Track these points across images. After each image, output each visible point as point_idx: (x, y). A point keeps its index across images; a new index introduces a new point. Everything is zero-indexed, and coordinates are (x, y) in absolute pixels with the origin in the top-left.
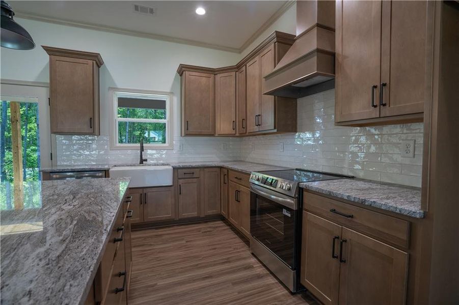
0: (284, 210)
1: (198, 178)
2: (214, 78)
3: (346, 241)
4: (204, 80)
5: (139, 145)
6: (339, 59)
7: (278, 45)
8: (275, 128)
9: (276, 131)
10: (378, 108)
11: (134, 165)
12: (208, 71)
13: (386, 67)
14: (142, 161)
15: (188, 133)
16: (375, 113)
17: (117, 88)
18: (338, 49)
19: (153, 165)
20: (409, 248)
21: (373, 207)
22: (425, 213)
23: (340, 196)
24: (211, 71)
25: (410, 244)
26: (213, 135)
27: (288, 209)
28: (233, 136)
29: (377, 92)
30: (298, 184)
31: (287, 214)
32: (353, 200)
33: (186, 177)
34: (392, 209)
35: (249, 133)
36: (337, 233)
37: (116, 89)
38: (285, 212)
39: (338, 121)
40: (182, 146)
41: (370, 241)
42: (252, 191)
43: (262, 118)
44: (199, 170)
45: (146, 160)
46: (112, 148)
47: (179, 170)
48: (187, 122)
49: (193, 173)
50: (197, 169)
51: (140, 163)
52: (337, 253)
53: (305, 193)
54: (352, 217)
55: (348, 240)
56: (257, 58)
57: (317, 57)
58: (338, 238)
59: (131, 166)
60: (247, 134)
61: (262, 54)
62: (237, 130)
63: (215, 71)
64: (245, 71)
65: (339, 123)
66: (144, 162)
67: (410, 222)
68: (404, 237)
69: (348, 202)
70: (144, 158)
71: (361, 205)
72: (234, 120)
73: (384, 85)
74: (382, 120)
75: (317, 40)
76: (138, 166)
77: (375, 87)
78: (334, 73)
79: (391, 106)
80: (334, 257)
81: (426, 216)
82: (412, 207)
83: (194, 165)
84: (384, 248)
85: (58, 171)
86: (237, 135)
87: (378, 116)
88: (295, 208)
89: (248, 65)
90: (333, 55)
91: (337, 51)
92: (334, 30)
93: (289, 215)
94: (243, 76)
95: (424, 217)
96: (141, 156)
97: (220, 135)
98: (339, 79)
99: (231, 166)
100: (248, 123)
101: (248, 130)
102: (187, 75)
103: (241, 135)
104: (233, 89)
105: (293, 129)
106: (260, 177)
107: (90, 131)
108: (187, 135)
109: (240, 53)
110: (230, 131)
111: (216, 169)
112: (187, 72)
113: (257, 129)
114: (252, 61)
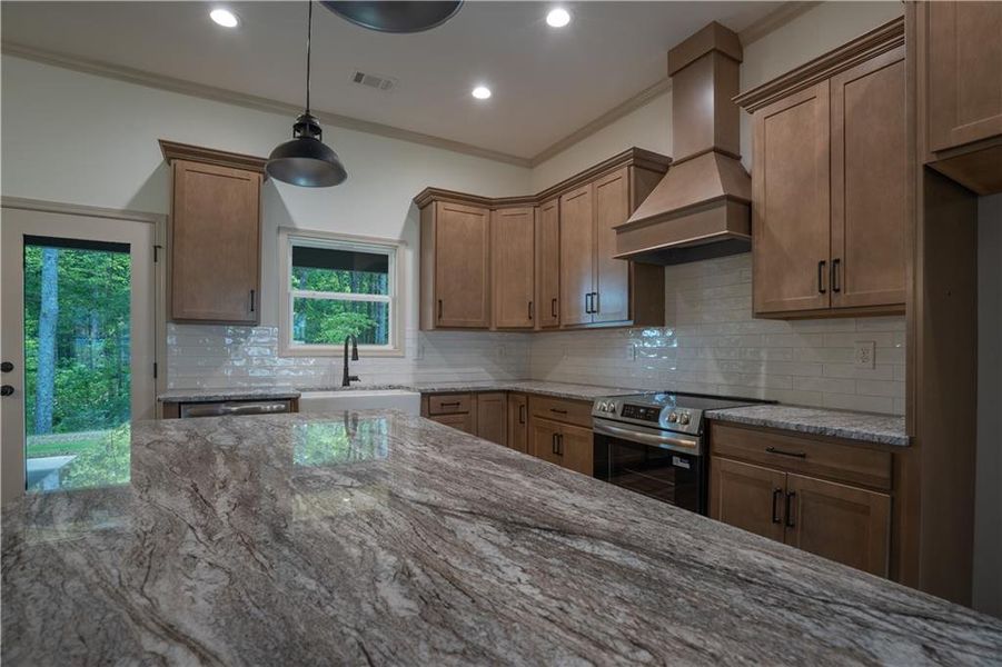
0: (675, 458)
1: (467, 413)
2: (490, 216)
3: (794, 494)
4: (471, 220)
6: (759, 210)
7: (635, 171)
8: (630, 319)
9: (631, 323)
10: (827, 294)
11: (334, 389)
12: (479, 202)
13: (838, 234)
14: (347, 380)
15: (441, 324)
16: (823, 302)
17: (296, 230)
18: (757, 193)
19: (370, 389)
20: (892, 488)
21: (839, 438)
22: (911, 439)
23: (783, 427)
24: (485, 203)
25: (893, 484)
26: (485, 329)
27: (683, 456)
28: (528, 330)
29: (826, 270)
30: (703, 412)
31: (681, 464)
32: (805, 430)
33: (445, 411)
34: (866, 437)
35: (566, 326)
36: (778, 484)
37: (293, 231)
38: (677, 461)
39: (760, 311)
40: (421, 350)
41: (833, 488)
42: (600, 432)
43: (601, 298)
44: (468, 396)
45: (355, 379)
46: (285, 353)
47: (432, 398)
48: (440, 302)
49: (458, 404)
50: (463, 396)
51: (344, 385)
52: (781, 515)
53: (715, 428)
54: (803, 456)
55: (798, 492)
56: (587, 188)
57: (728, 209)
58: (780, 491)
59: (327, 390)
60: (561, 327)
61: (598, 183)
62: (537, 319)
63: (491, 204)
64: (557, 208)
65: (759, 315)
66: (351, 383)
67: (892, 452)
68: (885, 474)
69: (799, 433)
70: (351, 374)
71: (820, 436)
72: (532, 300)
73: (837, 261)
74: (833, 312)
75: (721, 177)
76: (341, 389)
77: (823, 263)
78: (750, 234)
79: (848, 294)
80: (774, 521)
81: (912, 442)
82: (896, 433)
83: (460, 387)
84: (856, 493)
85: (196, 400)
86: (538, 329)
87: (828, 306)
88: (696, 452)
89: (564, 198)
90: (749, 204)
91: (753, 199)
92: (739, 158)
93: (687, 466)
94: (551, 217)
95: (910, 446)
96: (346, 370)
97: (501, 329)
98: (760, 244)
99: (536, 388)
100: (565, 307)
101: (563, 323)
102: (440, 210)
103: (546, 329)
104: (529, 240)
105: (658, 321)
106: (617, 405)
107: (251, 316)
108: (438, 327)
109: (532, 167)
110: (523, 321)
111: (499, 395)
112: (439, 203)
113: (587, 319)
114: (574, 193)
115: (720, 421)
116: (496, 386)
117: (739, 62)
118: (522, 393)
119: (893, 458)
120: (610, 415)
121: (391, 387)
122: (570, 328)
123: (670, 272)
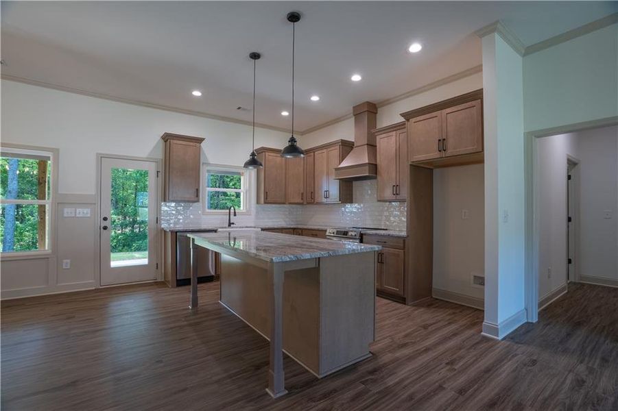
3: (383, 253)
4: (278, 159)
5: (228, 211)
6: (379, 167)
7: (342, 148)
8: (340, 201)
10: (395, 195)
11: (225, 228)
13: (398, 178)
14: (230, 224)
15: (267, 201)
16: (394, 197)
17: (209, 164)
18: (378, 162)
19: (239, 228)
21: (393, 236)
23: (380, 234)
25: (404, 248)
26: (284, 203)
28: (302, 204)
29: (395, 188)
30: (361, 232)
32: (385, 235)
34: (398, 235)
39: (379, 199)
40: (257, 212)
41: (392, 250)
43: (330, 192)
45: (233, 224)
46: (204, 213)
48: (267, 192)
51: (229, 226)
52: (380, 260)
54: (385, 242)
56: (325, 151)
57: (369, 167)
58: (380, 253)
59: (223, 228)
60: (314, 203)
61: (329, 150)
62: (305, 200)
64: (313, 156)
65: (379, 201)
66: (232, 225)
68: (402, 245)
70: (232, 222)
72: (303, 192)
73: (397, 186)
74: (397, 200)
75: (368, 153)
76: (227, 228)
77: (394, 186)
78: (376, 174)
79: (400, 195)
80: (378, 262)
81: (408, 236)
82: (404, 234)
84: (397, 251)
86: (305, 203)
89: (316, 153)
90: (376, 166)
92: (376, 146)
94: (311, 159)
96: (230, 220)
97: (290, 203)
98: (379, 177)
99: (305, 227)
100: (316, 195)
101: (316, 201)
102: (267, 156)
103: (308, 203)
104: (302, 168)
105: (351, 202)
106: (335, 231)
107: (196, 199)
108: (265, 203)
109: (302, 135)
110: (299, 200)
111: (290, 230)
112: (267, 153)
113: (324, 200)
114: (320, 152)
115: (365, 234)
116: (289, 227)
117: (376, 113)
118: (300, 229)
119: (404, 240)
120: (332, 235)
121: (247, 227)
122: (318, 203)
123: (355, 183)
